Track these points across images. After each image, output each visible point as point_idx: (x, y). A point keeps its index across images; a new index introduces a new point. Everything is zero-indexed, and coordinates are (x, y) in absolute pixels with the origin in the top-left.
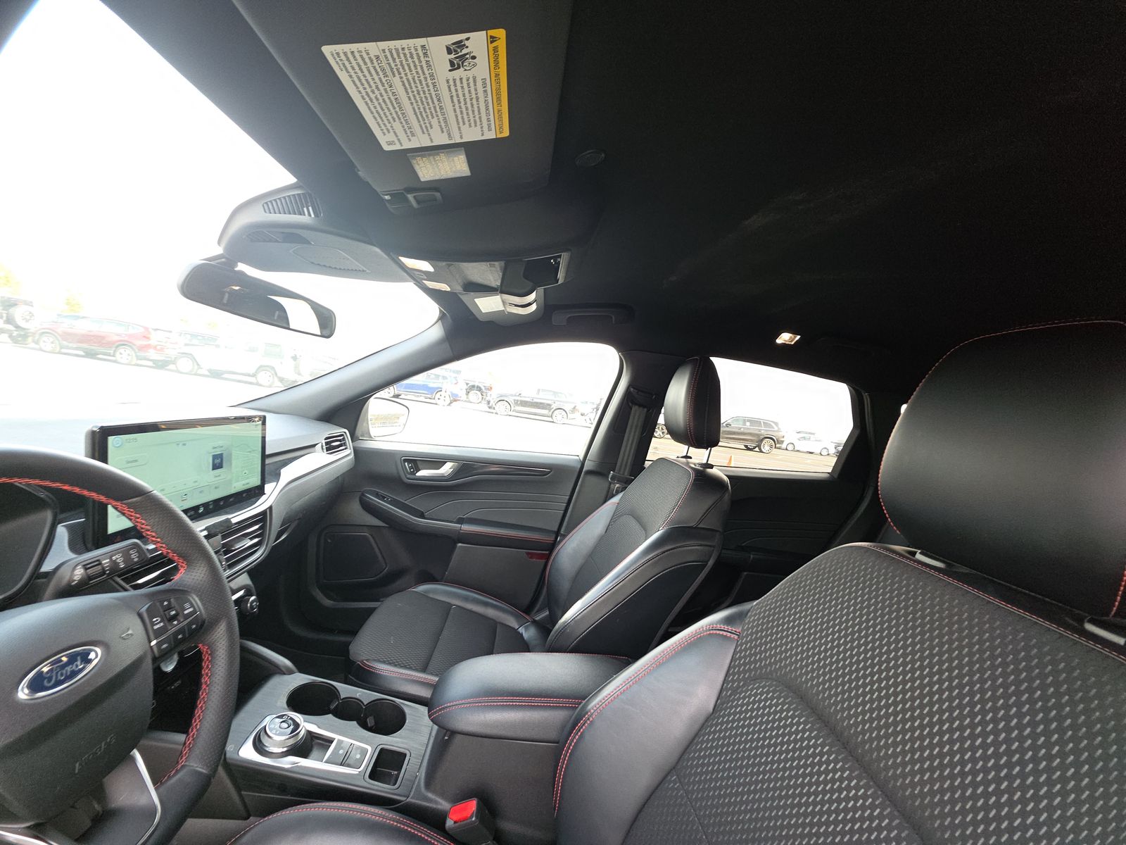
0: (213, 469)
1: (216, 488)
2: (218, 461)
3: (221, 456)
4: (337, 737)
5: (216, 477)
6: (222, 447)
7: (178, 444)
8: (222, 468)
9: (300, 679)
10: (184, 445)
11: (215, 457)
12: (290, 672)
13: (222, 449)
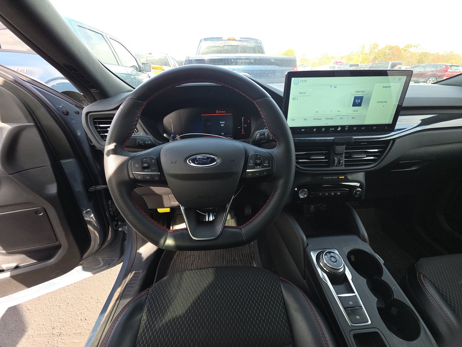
0: (352, 106)
1: (353, 118)
2: (358, 101)
3: (361, 98)
4: (356, 293)
5: (355, 111)
6: (364, 92)
7: (331, 87)
8: (360, 106)
9: (367, 248)
10: (336, 87)
11: (356, 98)
12: (364, 240)
13: (363, 93)
